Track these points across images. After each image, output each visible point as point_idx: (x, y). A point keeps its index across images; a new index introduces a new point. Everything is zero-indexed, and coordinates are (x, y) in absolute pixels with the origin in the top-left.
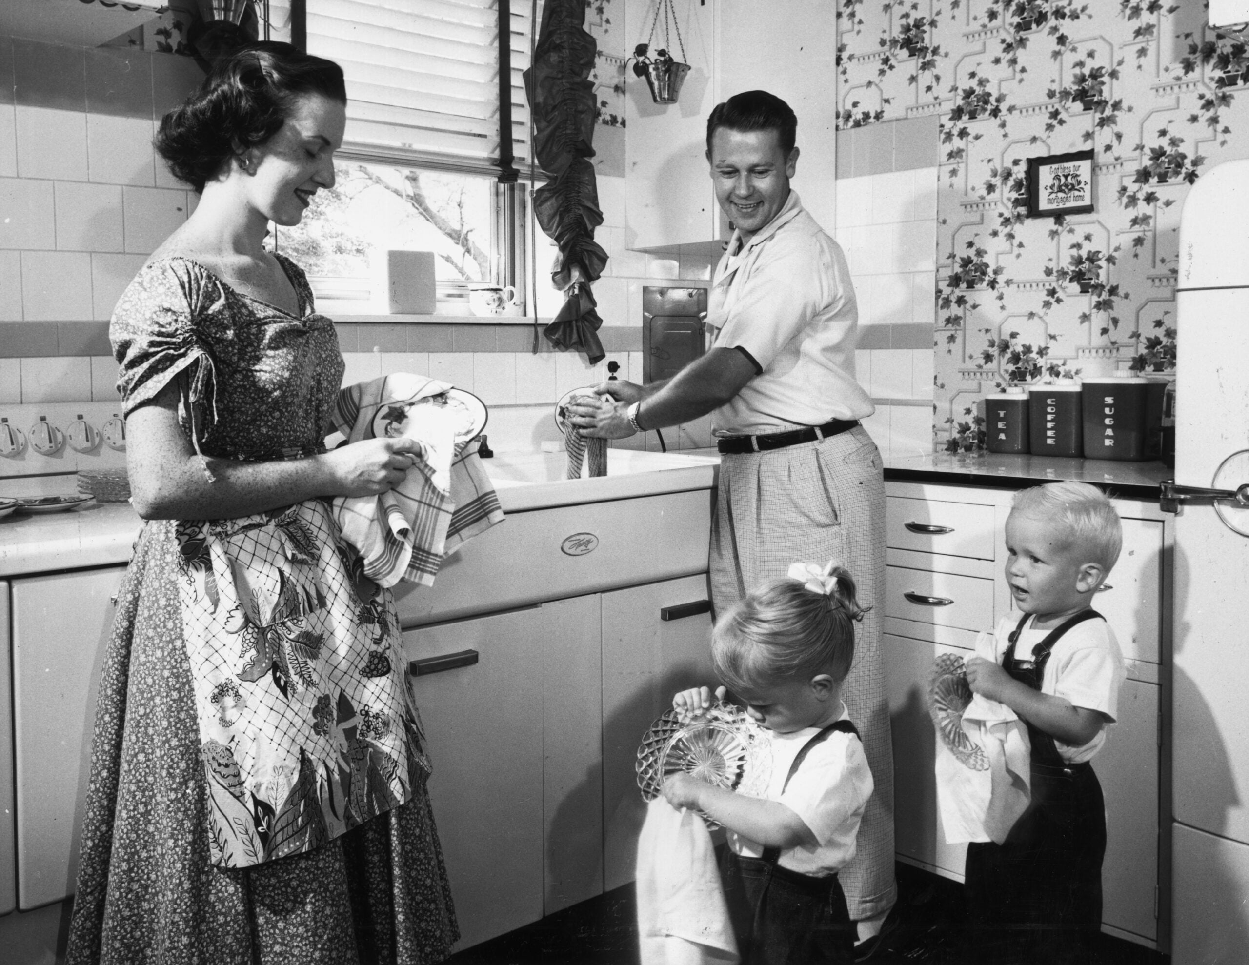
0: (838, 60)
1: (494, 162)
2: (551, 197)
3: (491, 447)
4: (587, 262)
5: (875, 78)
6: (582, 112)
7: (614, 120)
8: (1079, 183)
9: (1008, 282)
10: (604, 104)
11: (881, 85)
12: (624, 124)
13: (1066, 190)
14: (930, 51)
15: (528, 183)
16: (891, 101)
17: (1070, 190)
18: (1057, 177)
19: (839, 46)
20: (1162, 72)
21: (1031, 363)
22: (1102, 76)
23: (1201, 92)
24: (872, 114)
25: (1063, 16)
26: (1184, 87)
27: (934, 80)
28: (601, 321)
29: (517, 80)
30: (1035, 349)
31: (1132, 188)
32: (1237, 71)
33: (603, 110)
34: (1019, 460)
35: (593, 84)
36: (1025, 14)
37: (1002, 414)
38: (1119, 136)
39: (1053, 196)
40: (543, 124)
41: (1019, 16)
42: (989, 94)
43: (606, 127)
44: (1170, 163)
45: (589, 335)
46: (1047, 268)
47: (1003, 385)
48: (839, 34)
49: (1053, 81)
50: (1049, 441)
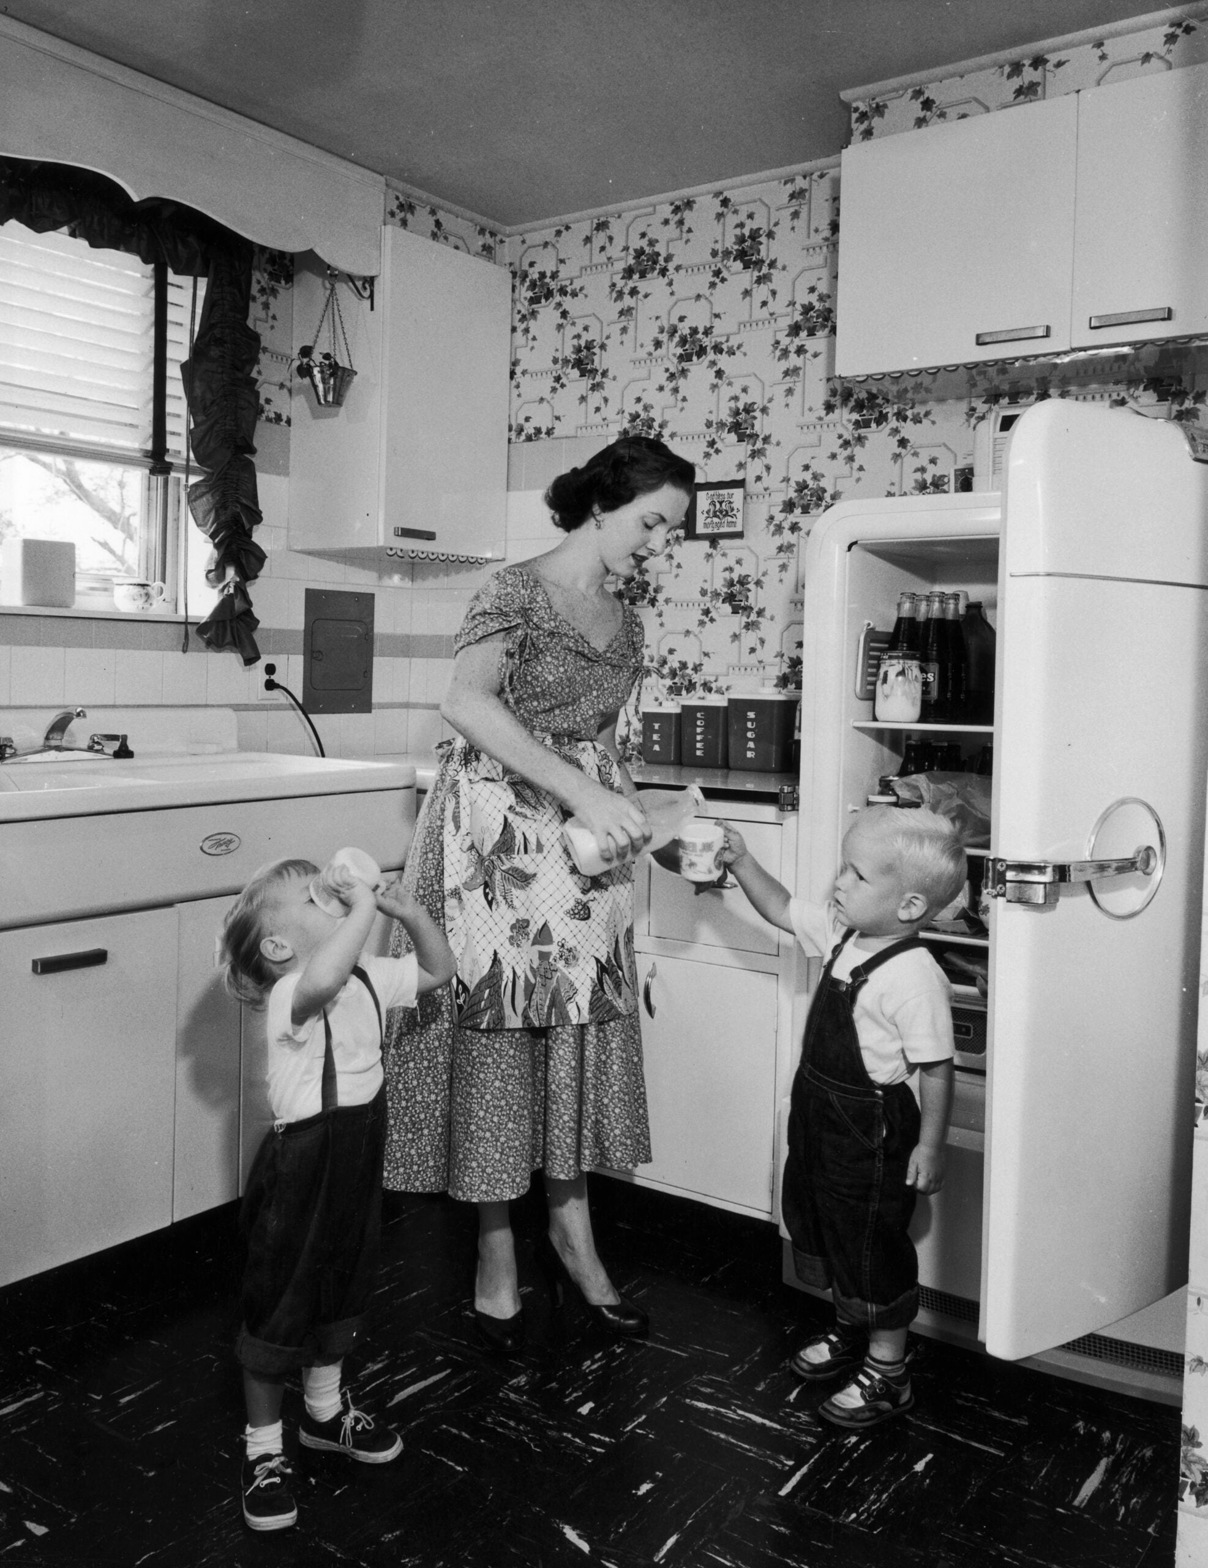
0: (512, 374)
1: (147, 454)
2: (208, 492)
3: (131, 747)
4: (244, 561)
5: (547, 395)
6: (243, 409)
7: (278, 418)
8: (732, 510)
9: (667, 601)
10: (268, 401)
11: (552, 402)
12: (289, 422)
13: (721, 516)
14: (599, 373)
15: (183, 476)
16: (562, 418)
17: (725, 516)
18: (713, 503)
19: (513, 360)
20: (807, 412)
21: (687, 678)
22: (754, 411)
23: (840, 432)
24: (544, 430)
25: (721, 351)
26: (825, 426)
27: (602, 402)
28: (258, 622)
29: (173, 372)
30: (690, 665)
31: (779, 517)
32: (871, 415)
33: (267, 407)
34: (672, 770)
35: (256, 381)
36: (687, 346)
37: (657, 726)
38: (768, 468)
39: (709, 520)
40: (201, 418)
41: (682, 347)
42: (653, 420)
43: (268, 424)
44: (812, 496)
45: (243, 636)
46: (702, 589)
47: (661, 699)
48: (514, 349)
49: (711, 412)
50: (699, 753)
